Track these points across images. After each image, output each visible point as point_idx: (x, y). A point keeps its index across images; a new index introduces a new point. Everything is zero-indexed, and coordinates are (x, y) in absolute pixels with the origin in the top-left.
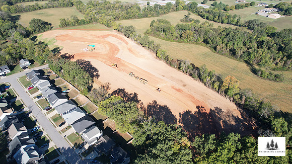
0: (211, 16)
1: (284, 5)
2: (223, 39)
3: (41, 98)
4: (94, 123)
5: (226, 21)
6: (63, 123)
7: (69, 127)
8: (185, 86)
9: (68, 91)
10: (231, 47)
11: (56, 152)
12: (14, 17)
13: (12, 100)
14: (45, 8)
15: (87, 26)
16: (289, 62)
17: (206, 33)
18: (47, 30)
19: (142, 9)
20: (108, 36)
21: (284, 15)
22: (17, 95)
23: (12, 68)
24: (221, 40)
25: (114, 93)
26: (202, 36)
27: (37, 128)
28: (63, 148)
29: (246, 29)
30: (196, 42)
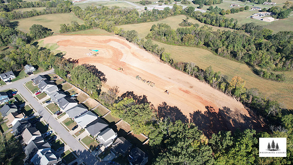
0: (209, 20)
1: (277, 9)
2: (223, 42)
3: (50, 103)
4: (107, 125)
5: (223, 25)
6: (76, 127)
7: (82, 130)
8: (191, 87)
9: (77, 95)
10: (232, 49)
11: (73, 155)
12: (13, 23)
13: (21, 106)
14: (44, 14)
15: (88, 31)
16: (288, 62)
17: (207, 37)
18: (47, 36)
19: (140, 14)
20: (110, 40)
21: (277, 18)
22: (25, 101)
23: (17, 74)
24: (221, 43)
25: (124, 95)
26: (203, 40)
27: (51, 132)
28: (79, 151)
29: (243, 32)
30: (197, 45)
